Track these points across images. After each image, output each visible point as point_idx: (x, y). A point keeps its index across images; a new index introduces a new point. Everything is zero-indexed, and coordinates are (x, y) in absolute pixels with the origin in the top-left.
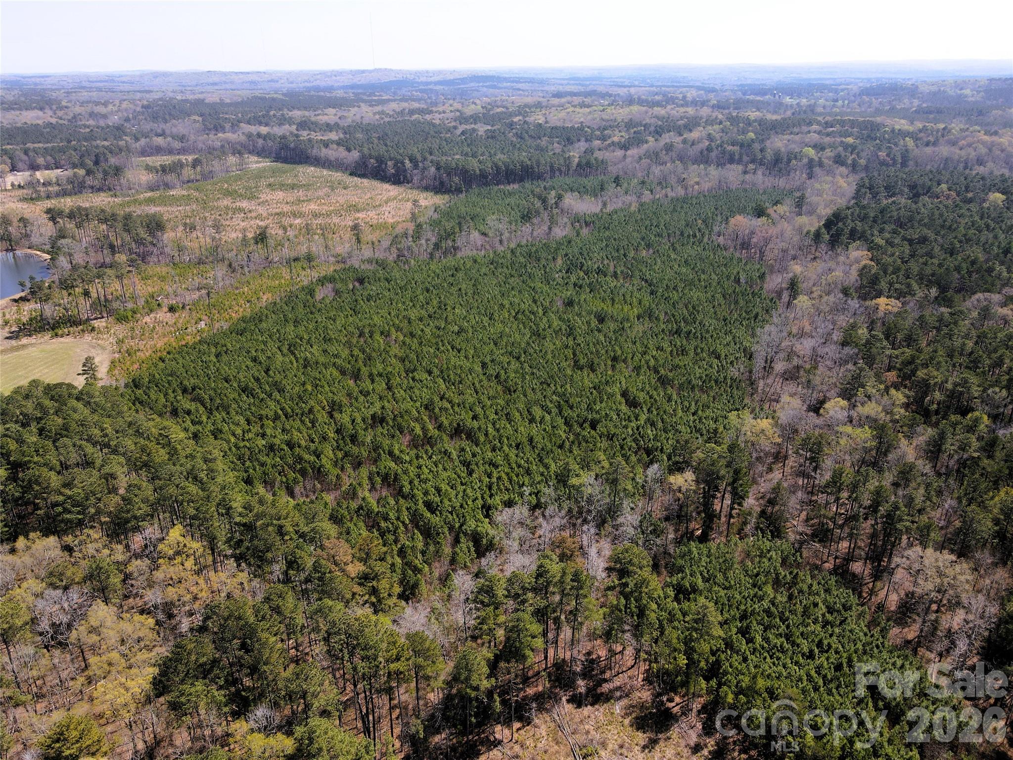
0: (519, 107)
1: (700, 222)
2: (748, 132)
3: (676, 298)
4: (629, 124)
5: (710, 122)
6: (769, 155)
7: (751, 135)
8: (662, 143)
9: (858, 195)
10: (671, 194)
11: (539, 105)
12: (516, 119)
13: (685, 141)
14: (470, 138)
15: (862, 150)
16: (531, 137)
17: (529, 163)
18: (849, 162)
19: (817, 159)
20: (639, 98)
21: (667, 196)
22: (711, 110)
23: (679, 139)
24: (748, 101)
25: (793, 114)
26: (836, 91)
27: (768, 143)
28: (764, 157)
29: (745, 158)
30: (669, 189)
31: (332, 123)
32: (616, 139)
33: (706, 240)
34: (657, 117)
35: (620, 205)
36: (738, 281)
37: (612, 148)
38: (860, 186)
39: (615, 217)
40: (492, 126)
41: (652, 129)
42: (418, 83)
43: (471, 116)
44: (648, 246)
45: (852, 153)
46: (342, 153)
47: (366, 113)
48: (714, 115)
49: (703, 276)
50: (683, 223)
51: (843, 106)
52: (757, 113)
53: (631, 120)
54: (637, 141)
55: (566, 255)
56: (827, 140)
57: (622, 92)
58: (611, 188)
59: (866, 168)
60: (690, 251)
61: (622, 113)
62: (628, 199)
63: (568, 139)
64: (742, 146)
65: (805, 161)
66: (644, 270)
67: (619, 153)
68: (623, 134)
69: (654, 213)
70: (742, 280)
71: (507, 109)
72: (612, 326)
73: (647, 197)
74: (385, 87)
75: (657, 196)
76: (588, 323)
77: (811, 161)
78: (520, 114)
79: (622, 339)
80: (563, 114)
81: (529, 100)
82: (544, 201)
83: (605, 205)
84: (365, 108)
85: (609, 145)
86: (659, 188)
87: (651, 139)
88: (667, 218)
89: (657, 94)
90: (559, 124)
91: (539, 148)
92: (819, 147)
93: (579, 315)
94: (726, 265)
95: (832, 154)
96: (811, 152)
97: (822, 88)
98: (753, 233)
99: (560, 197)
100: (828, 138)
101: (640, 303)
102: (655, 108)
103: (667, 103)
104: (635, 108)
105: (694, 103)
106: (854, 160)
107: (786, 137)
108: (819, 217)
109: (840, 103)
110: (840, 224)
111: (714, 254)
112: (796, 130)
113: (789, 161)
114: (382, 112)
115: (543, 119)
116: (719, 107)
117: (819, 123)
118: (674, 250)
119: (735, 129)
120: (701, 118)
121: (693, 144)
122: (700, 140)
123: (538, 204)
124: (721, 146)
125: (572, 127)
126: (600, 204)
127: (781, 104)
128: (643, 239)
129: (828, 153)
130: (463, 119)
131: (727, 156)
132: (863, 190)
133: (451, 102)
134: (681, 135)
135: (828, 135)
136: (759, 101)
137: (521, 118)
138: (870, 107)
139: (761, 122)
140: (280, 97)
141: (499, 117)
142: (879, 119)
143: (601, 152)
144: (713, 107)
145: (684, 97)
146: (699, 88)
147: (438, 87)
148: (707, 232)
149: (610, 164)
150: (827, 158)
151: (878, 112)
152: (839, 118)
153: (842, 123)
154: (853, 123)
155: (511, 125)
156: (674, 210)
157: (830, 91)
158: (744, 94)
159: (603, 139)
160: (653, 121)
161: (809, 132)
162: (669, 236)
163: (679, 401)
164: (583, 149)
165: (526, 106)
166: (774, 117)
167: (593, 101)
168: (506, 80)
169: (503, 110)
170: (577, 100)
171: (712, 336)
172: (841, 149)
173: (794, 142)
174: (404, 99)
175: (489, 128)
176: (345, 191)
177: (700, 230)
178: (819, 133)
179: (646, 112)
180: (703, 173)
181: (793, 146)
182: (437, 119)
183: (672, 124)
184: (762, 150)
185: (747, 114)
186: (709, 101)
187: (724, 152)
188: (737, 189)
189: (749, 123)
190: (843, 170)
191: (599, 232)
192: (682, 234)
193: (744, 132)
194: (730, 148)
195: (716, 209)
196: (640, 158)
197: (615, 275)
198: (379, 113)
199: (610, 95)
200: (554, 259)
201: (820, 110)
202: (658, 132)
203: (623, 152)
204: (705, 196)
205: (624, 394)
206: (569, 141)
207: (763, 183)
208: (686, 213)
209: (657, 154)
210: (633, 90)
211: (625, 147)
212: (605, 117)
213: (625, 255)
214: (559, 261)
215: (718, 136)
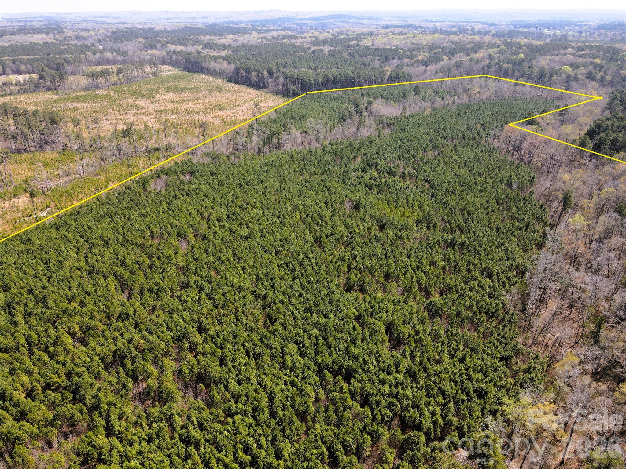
0: (357, 35)
1: (479, 126)
2: (519, 53)
3: (454, 203)
4: (431, 47)
5: (491, 45)
6: (535, 71)
7: (522, 56)
8: (454, 61)
9: (610, 107)
10: (458, 101)
11: (371, 34)
12: (352, 43)
13: (471, 60)
14: (317, 56)
15: (608, 69)
16: (360, 55)
17: (352, 75)
18: (599, 77)
19: (573, 75)
20: (441, 30)
21: (454, 102)
22: (491, 37)
23: (467, 58)
24: (518, 32)
25: (551, 41)
26: (580, 26)
27: (534, 62)
28: (531, 73)
29: (517, 74)
30: (456, 97)
31: (227, 44)
32: (420, 58)
33: (483, 142)
34: (452, 42)
35: (417, 109)
36: (510, 185)
37: (417, 64)
38: (613, 99)
39: (411, 120)
40: (335, 47)
41: (448, 50)
42: (297, 19)
43: (323, 41)
44: (435, 147)
45: (600, 71)
46: (225, 65)
47: (254, 38)
48: (494, 41)
49: (479, 179)
50: (465, 126)
51: (587, 36)
52: (526, 40)
53: (433, 44)
54: (436, 59)
55: (365, 154)
56: (580, 60)
57: (430, 25)
58: (411, 96)
59: (612, 83)
60: (470, 153)
61: (426, 40)
62: (423, 104)
63: (386, 58)
64: (514, 64)
65: (564, 76)
66: (428, 171)
67: (422, 68)
68: (426, 54)
69: (443, 117)
70: (515, 185)
71: (348, 35)
72: (391, 233)
73: (439, 103)
74: (273, 22)
75: (447, 102)
76: (369, 229)
77: (569, 76)
78: (356, 39)
79: (397, 252)
80: (385, 40)
81: (365, 30)
82: (356, 106)
83: (404, 110)
84: (255, 34)
85: (415, 62)
86: (448, 96)
87: (446, 58)
88: (453, 121)
89: (454, 27)
90: (381, 46)
91: (363, 64)
92: (575, 66)
93: (363, 220)
94: (499, 167)
95: (585, 71)
96: (568, 69)
97: (570, 24)
98: (524, 139)
99: (369, 103)
100: (581, 59)
101: (420, 207)
102: (451, 36)
103: (461, 33)
104: (436, 36)
105: (480, 33)
106: (602, 77)
107: (548, 57)
108: (581, 126)
109: (584, 34)
110: (603, 135)
111: (490, 156)
112: (555, 52)
113: (551, 76)
114: (265, 38)
115: (371, 43)
116: (497, 35)
117: (573, 48)
118: (456, 151)
119: (509, 52)
120: (484, 43)
121: (477, 62)
122: (482, 59)
123: (352, 108)
124: (499, 64)
125: (390, 49)
126: (401, 108)
127: (542, 34)
128: (431, 141)
129: (582, 70)
130: (317, 42)
131: (503, 72)
132: (615, 102)
133: (313, 31)
134: (468, 55)
135: (580, 56)
136: (526, 32)
137: (356, 42)
138: (606, 37)
139: (529, 46)
140: (204, 27)
141: (342, 41)
142: (618, 46)
143: (409, 68)
144: (493, 35)
145: (473, 29)
146: (483, 23)
147: (309, 22)
148: (484, 136)
149: (413, 76)
150: (582, 74)
151: (612, 40)
152: (588, 44)
153: (591, 48)
154: (599, 48)
155: (348, 47)
156: (459, 115)
157: (576, 26)
158: (515, 27)
159: (411, 57)
160: (449, 45)
161: (566, 54)
162: (453, 138)
163: (446, 340)
164: (396, 65)
165: (362, 34)
166: (539, 43)
167: (408, 31)
168: (354, 17)
169: (346, 36)
170: (397, 30)
171: (485, 250)
172: (591, 67)
173: (555, 61)
174: (283, 30)
175: (332, 48)
176: (218, 94)
177: (478, 133)
178: (574, 55)
179: (445, 39)
180: (484, 84)
181: (554, 65)
182: (298, 42)
183: (462, 47)
184: (530, 68)
185: (518, 40)
186: (490, 31)
187: (500, 69)
188: (509, 98)
189: (520, 47)
190: (594, 84)
191: (396, 133)
192: (464, 137)
193: (516, 54)
194: (505, 65)
195: (493, 114)
196: (437, 72)
197: (403, 176)
198: (262, 38)
199: (421, 28)
200: (355, 158)
201: (571, 38)
202: (452, 53)
203: (424, 67)
204: (484, 103)
205: (389, 329)
206: (387, 59)
207: (530, 93)
208: (468, 118)
209: (449, 70)
210: (437, 24)
211: (426, 64)
212: (414, 42)
213: (414, 157)
214: (359, 160)
215: (496, 56)
